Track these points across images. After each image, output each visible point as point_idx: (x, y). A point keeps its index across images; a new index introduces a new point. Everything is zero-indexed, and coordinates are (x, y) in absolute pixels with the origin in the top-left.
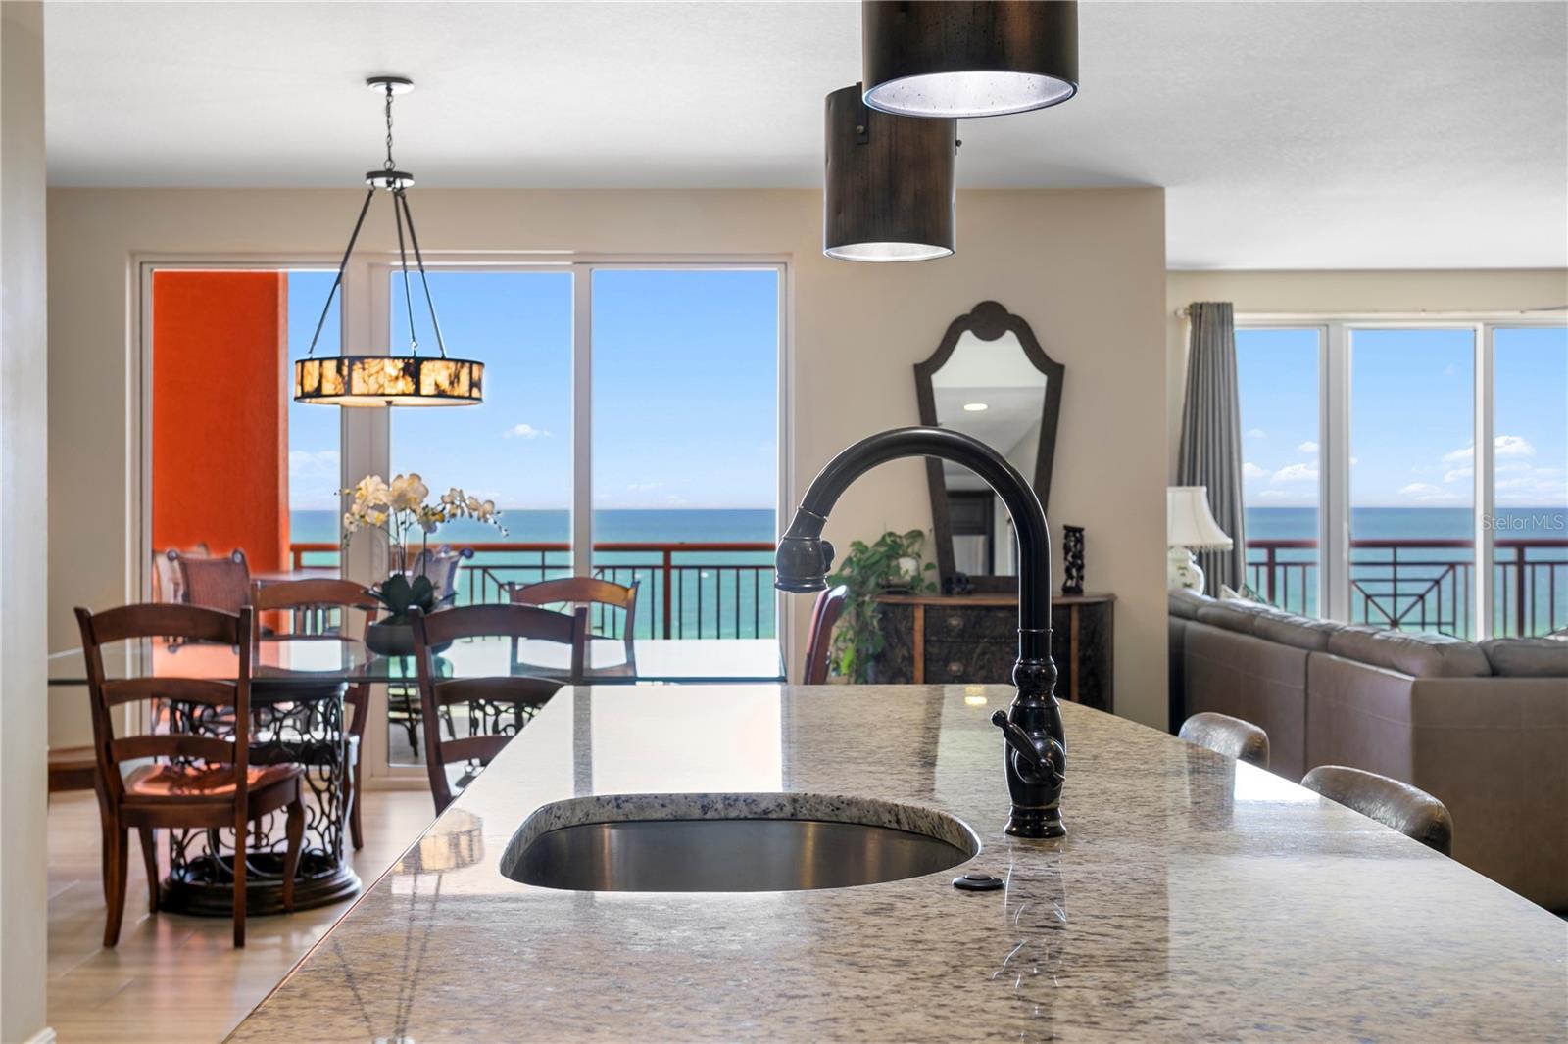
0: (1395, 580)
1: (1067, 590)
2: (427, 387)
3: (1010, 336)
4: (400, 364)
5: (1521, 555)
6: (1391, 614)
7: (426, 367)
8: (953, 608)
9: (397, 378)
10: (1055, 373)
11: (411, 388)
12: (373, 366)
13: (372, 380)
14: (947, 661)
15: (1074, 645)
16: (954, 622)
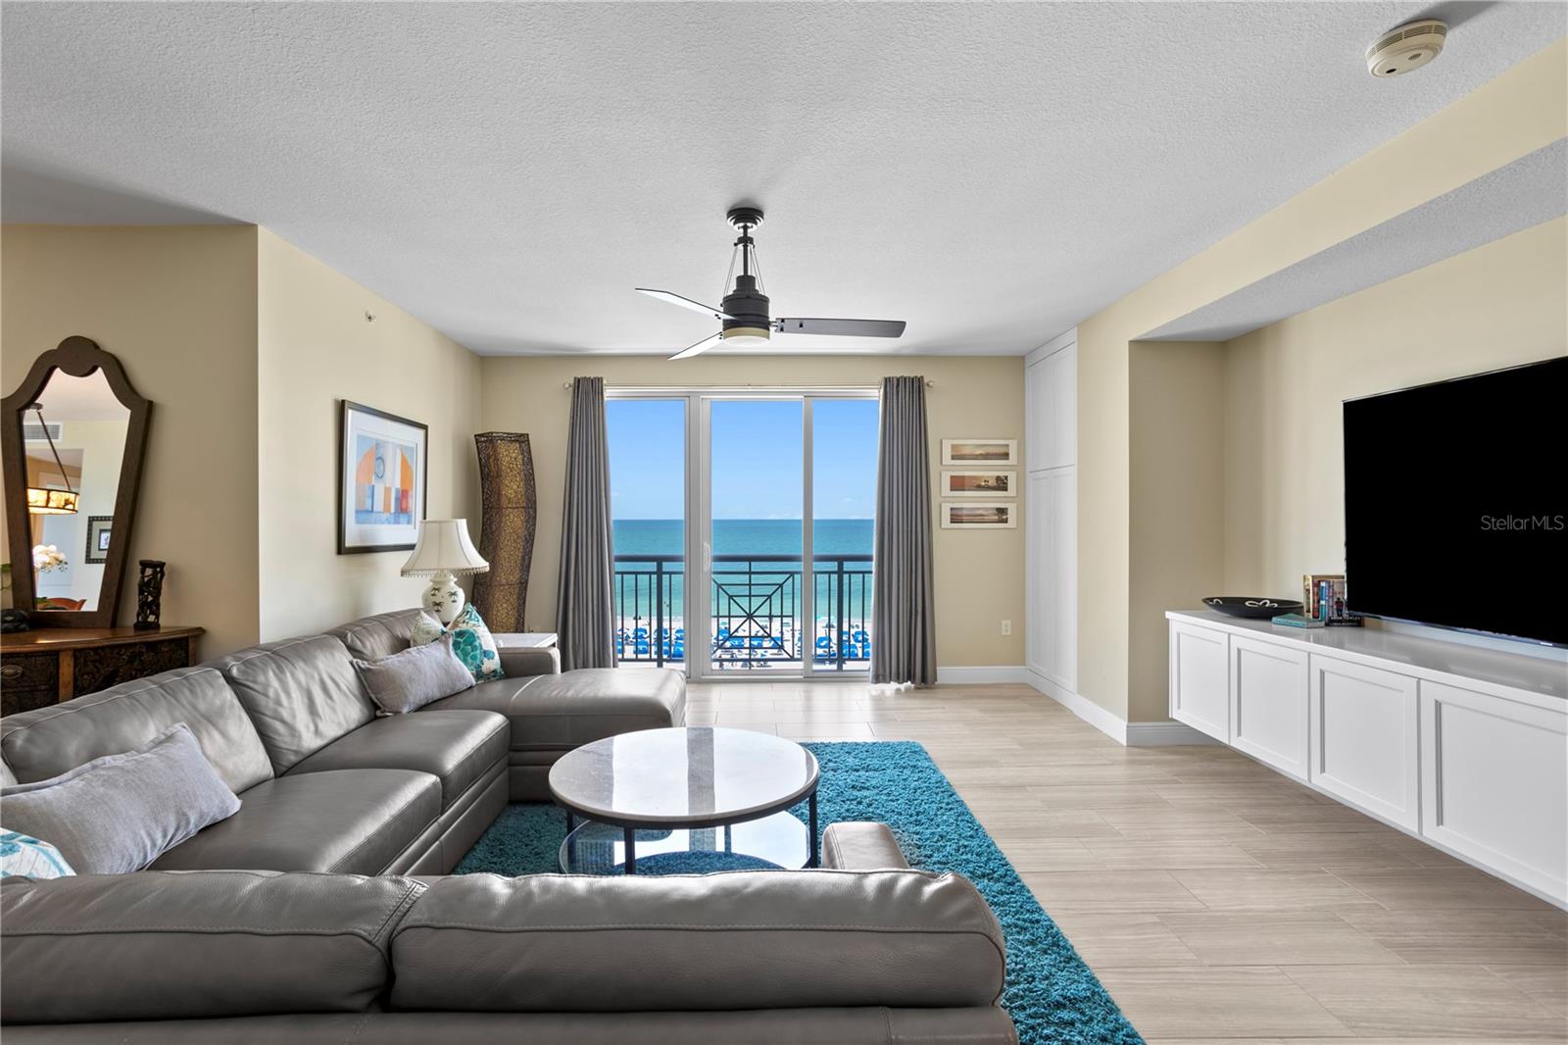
1: (140, 627)
5: (840, 566)
6: (748, 611)
10: (140, 409)
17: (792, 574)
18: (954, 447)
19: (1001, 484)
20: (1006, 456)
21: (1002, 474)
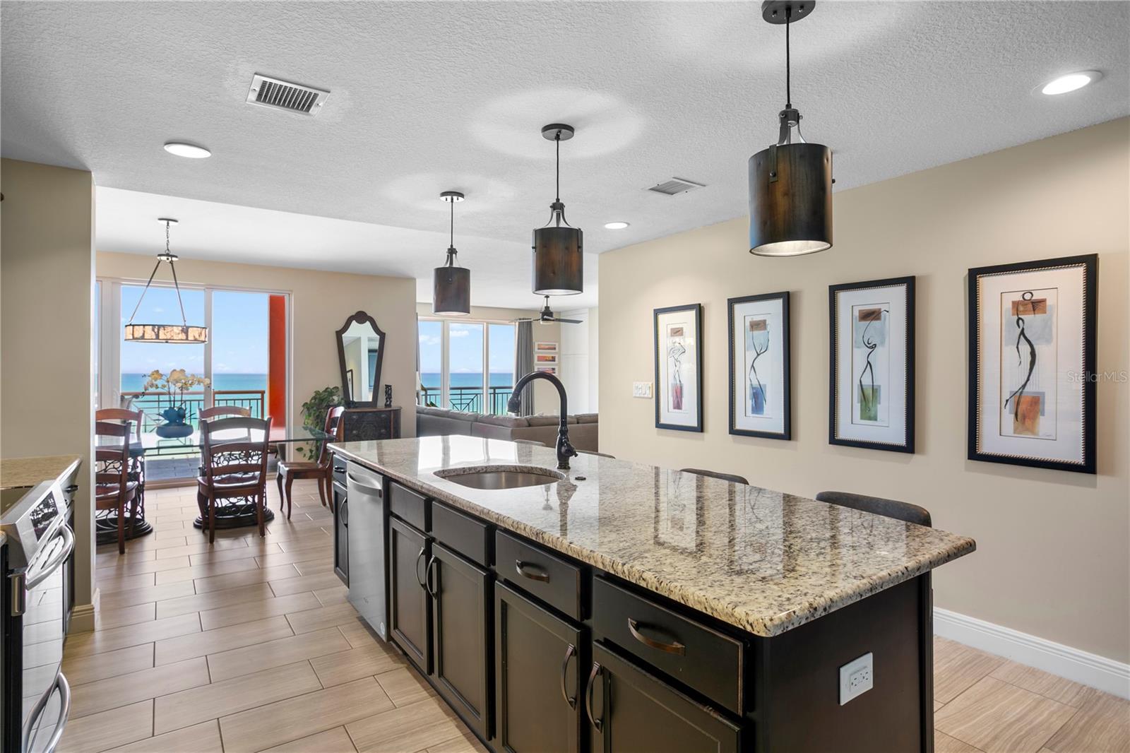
0: (461, 399)
1: (386, 406)
2: (191, 338)
3: (368, 323)
4: (180, 328)
5: (495, 391)
7: (190, 330)
8: (354, 412)
9: (179, 334)
10: (382, 336)
11: (184, 337)
12: (169, 329)
13: (168, 334)
14: (352, 430)
15: (392, 423)
16: (354, 417)
17: (477, 395)
18: (539, 345)
19: (553, 359)
20: (555, 349)
21: (553, 355)
